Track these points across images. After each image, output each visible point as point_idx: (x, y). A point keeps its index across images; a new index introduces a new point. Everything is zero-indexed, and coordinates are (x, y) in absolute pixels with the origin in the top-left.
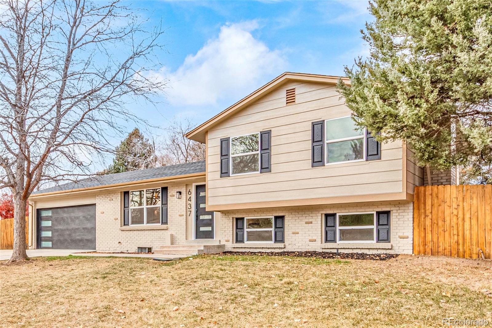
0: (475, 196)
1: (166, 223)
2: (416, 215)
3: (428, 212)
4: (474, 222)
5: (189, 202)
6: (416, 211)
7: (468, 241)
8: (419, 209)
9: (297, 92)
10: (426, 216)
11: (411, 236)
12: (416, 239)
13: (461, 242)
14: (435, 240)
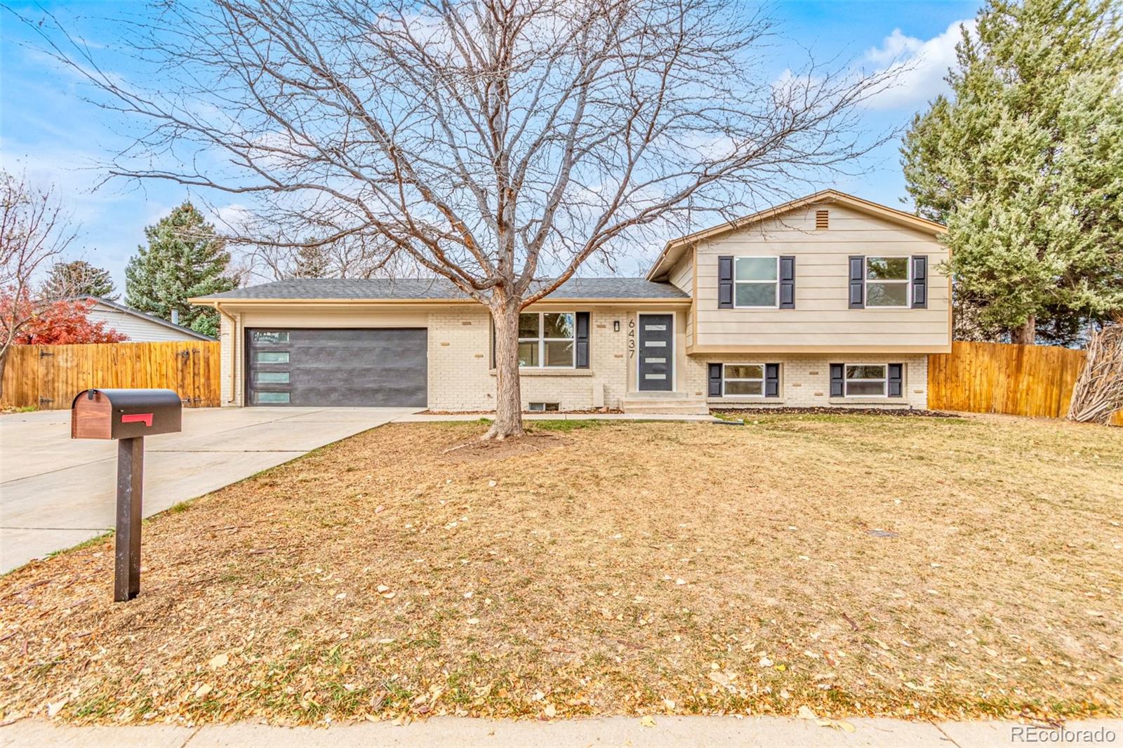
0: (986, 354)
1: (587, 366)
2: (931, 369)
3: (942, 368)
4: (984, 378)
5: (631, 338)
6: (931, 366)
7: (978, 396)
8: (934, 363)
9: (830, 216)
10: (940, 371)
11: (926, 391)
12: (930, 394)
13: (972, 397)
14: (949, 395)
